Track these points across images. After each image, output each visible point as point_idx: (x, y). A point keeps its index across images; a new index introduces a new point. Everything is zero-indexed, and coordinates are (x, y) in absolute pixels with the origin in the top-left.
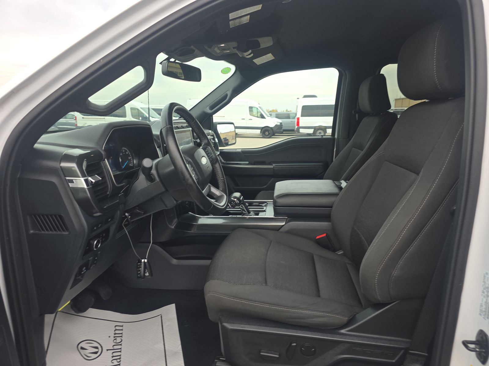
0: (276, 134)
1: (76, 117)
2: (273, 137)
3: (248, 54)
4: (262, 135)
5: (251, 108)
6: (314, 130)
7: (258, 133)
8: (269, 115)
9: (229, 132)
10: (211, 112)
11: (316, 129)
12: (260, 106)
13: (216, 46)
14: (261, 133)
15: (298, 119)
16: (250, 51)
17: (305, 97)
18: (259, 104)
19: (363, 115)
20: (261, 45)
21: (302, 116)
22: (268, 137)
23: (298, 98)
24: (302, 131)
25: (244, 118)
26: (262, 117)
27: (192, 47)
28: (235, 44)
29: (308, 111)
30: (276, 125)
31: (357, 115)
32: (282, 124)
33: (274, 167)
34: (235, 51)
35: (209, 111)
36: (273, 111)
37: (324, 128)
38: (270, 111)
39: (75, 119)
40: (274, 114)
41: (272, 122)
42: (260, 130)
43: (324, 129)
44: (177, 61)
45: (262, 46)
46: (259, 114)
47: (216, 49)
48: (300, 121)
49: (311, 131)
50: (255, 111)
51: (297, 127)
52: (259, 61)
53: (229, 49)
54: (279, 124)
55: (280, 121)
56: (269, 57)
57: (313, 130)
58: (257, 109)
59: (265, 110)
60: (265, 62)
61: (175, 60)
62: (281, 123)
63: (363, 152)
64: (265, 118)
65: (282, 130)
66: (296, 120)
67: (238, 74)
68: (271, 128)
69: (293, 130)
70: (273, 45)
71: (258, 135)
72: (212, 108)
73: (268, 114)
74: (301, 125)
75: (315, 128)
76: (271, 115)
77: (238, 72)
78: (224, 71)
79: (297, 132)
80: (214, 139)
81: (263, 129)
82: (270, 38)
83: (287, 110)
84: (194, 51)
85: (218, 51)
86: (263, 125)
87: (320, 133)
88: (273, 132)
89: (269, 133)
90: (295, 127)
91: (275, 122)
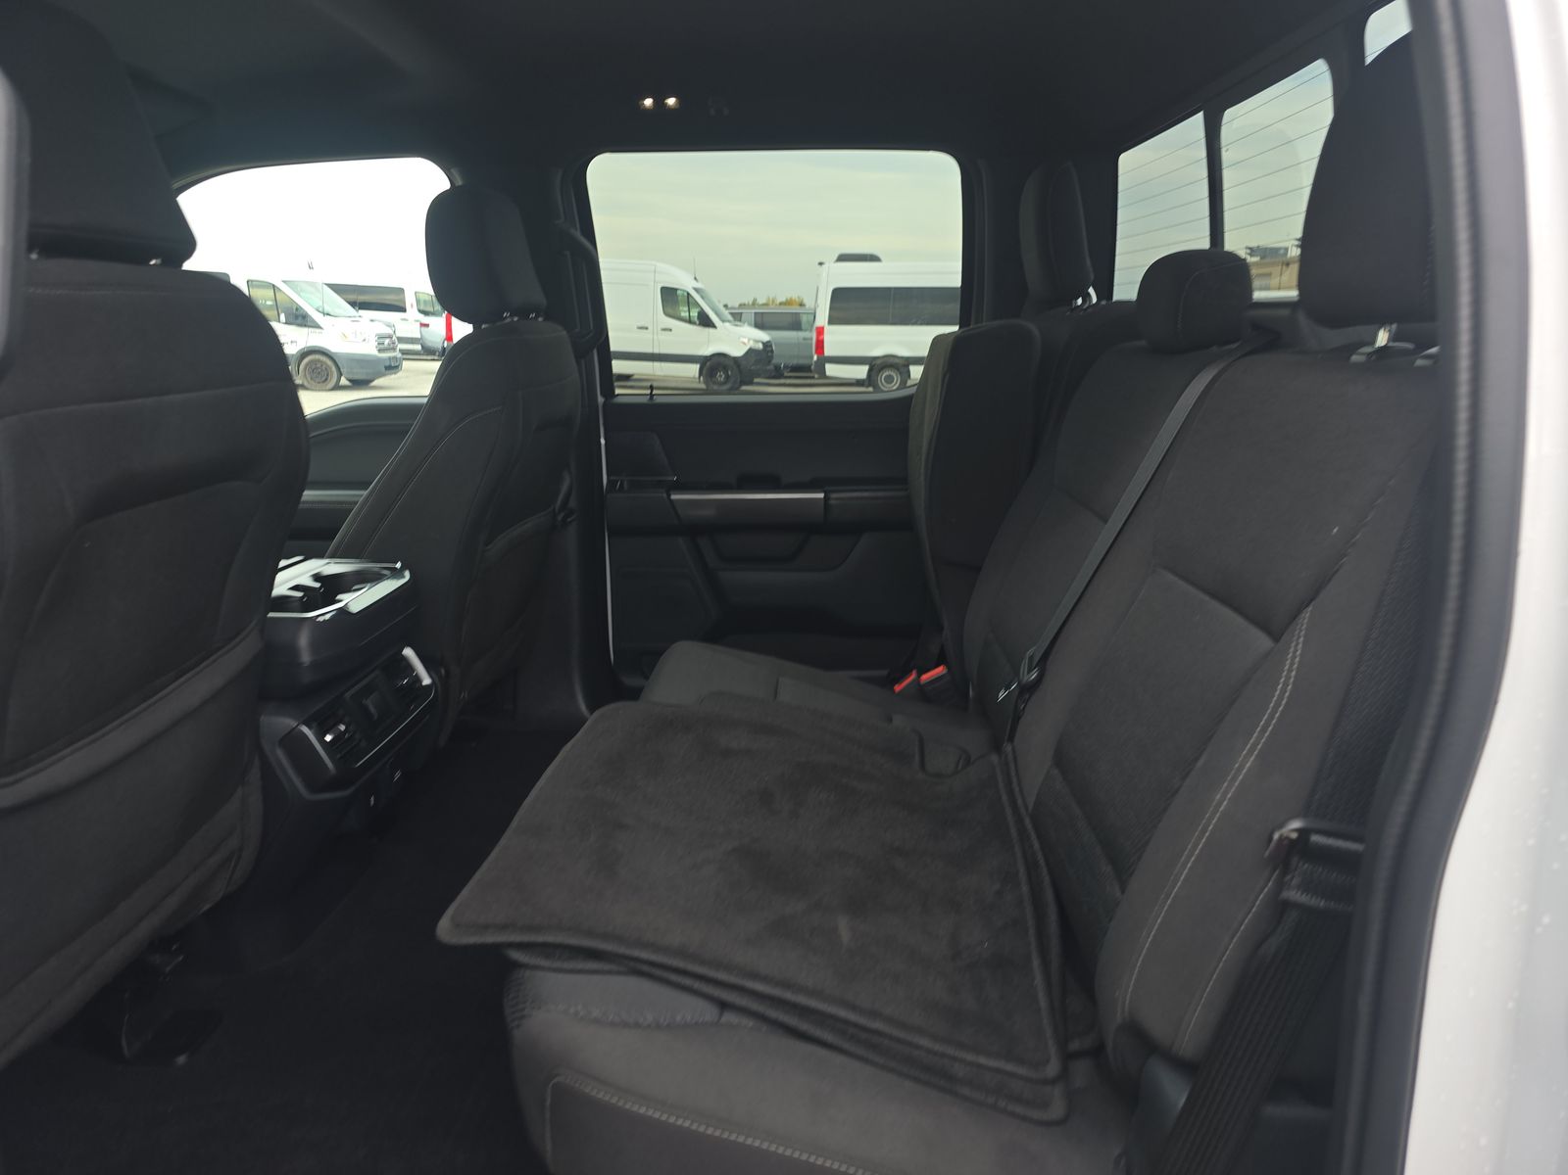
0: (756, 380)
4: (706, 382)
5: (669, 295)
6: (870, 371)
7: (691, 375)
8: (730, 318)
11: (879, 366)
12: (697, 287)
14: (701, 374)
15: (820, 331)
17: (843, 258)
18: (695, 279)
21: (832, 321)
22: (725, 387)
23: (821, 264)
24: (832, 370)
25: (646, 326)
26: (705, 321)
29: (852, 305)
30: (751, 351)
32: (771, 346)
36: (746, 304)
37: (901, 362)
40: (749, 314)
41: (736, 340)
42: (696, 367)
43: (901, 365)
46: (694, 314)
48: (827, 338)
49: (861, 372)
50: (680, 300)
51: (816, 357)
54: (761, 346)
55: (764, 336)
57: (866, 368)
58: (689, 295)
59: (716, 302)
62: (767, 345)
64: (714, 326)
65: (774, 367)
66: (814, 335)
68: (735, 359)
69: (805, 369)
71: (694, 383)
73: (726, 313)
74: (828, 352)
75: (875, 362)
76: (736, 316)
79: (818, 373)
81: (709, 364)
86: (708, 351)
87: (889, 379)
88: (740, 372)
89: (727, 377)
90: (812, 357)
91: (746, 340)
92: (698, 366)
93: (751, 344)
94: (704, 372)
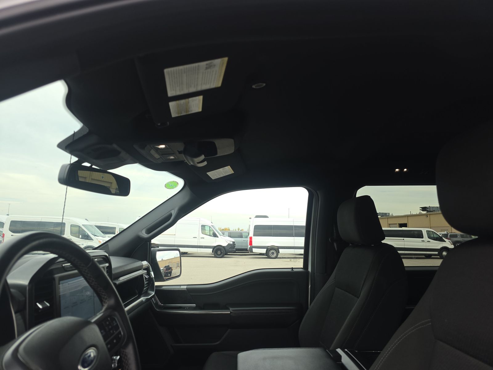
0: (228, 253)
1: (4, 235)
2: (225, 256)
3: (200, 162)
4: (214, 254)
5: (203, 227)
6: (267, 250)
7: (210, 252)
8: (222, 234)
9: (173, 258)
10: (147, 237)
12: (212, 224)
13: (152, 146)
14: (213, 252)
15: (251, 238)
16: (203, 157)
17: (257, 217)
18: (211, 222)
19: (343, 244)
20: (218, 151)
21: (254, 235)
22: (220, 256)
23: (250, 218)
24: (255, 250)
25: (196, 237)
26: (215, 235)
27: (115, 146)
28: (180, 146)
29: (261, 231)
30: (229, 244)
31: (335, 245)
33: (231, 312)
34: (182, 157)
35: (144, 235)
36: (225, 229)
37: (277, 248)
38: (223, 230)
39: (2, 236)
40: (226, 233)
41: (224, 241)
44: (94, 167)
45: (220, 153)
46: (211, 232)
47: (153, 152)
48: (253, 240)
50: (207, 228)
51: (249, 246)
52: (214, 175)
53: (173, 154)
54: (232, 243)
55: (233, 240)
56: (227, 171)
57: (265, 250)
58: (210, 227)
59: (217, 229)
60: (222, 176)
61: (91, 166)
62: (234, 242)
63: (359, 299)
64: (218, 237)
65: (235, 249)
66: (249, 239)
67: (188, 191)
68: (224, 247)
69: (246, 250)
70: (233, 153)
71: (210, 254)
72: (149, 231)
73: (220, 233)
74: (254, 244)
75: (268, 248)
76: (223, 234)
77: (187, 188)
78: (169, 186)
79: (250, 251)
80: (148, 273)
81: (215, 249)
82: (231, 141)
83: (239, 229)
84: (119, 153)
85: (157, 156)
86: (215, 244)
87: (273, 253)
88: (226, 251)
89: (221, 253)
90: (248, 246)
91: (227, 241)
92: (212, 249)
93: (229, 242)
94: (214, 251)
